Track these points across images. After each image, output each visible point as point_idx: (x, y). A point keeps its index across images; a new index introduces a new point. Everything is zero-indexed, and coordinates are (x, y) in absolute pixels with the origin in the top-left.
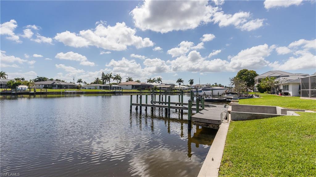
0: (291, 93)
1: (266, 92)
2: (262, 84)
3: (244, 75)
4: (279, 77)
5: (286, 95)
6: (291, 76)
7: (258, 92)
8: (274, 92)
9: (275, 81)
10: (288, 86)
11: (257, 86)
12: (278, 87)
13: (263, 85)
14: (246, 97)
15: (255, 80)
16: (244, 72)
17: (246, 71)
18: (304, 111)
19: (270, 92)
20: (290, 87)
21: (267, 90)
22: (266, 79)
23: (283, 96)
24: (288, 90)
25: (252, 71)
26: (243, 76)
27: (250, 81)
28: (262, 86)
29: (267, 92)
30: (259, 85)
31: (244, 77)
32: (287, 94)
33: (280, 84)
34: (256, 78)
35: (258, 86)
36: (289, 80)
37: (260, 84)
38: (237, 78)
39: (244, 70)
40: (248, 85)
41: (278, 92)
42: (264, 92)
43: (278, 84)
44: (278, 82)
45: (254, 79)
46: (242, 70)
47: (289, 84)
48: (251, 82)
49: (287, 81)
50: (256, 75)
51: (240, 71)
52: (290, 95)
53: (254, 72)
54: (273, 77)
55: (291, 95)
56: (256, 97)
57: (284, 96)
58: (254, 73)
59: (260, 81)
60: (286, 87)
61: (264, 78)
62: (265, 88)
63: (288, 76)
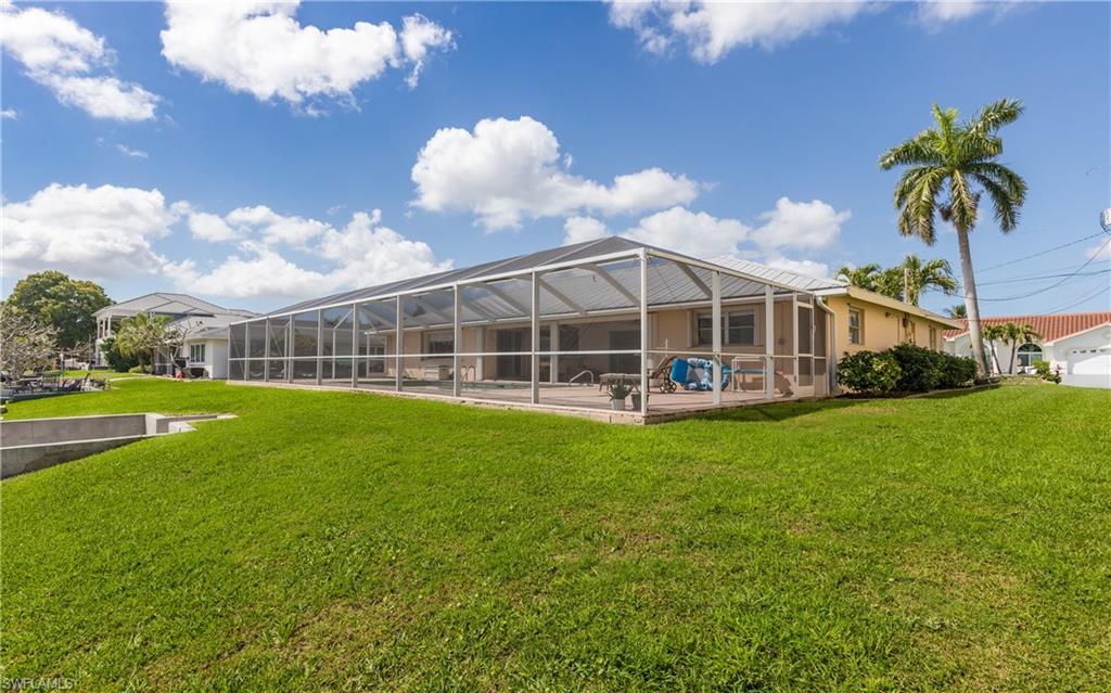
0: (209, 368)
1: (136, 369)
2: (124, 340)
3: (48, 296)
4: (184, 316)
5: (197, 377)
6: (218, 317)
7: (106, 368)
8: (165, 368)
9: (171, 328)
10: (203, 346)
11: (102, 346)
12: (174, 349)
13: (128, 340)
14: (50, 389)
15: (98, 322)
16: (48, 286)
17: (58, 280)
18: (215, 417)
19: (148, 368)
20: (210, 351)
21: (140, 361)
22: (139, 319)
23: (189, 380)
24: (203, 360)
25: (88, 285)
26: (44, 300)
27: (75, 325)
28: (121, 346)
29: (139, 367)
30: (113, 341)
31: (48, 307)
32: (198, 373)
33: (179, 340)
34: (104, 315)
35: (107, 347)
36: (210, 328)
37: (115, 337)
38: (15, 309)
39: (49, 275)
40: (65, 342)
41: (174, 367)
42: (132, 369)
43: (174, 341)
44: (174, 334)
45: (95, 318)
46: (41, 273)
47: (206, 340)
48: (82, 329)
49: (203, 330)
50: (104, 303)
51: (30, 277)
52: (207, 375)
53: (95, 287)
54: (163, 317)
55: (211, 376)
56: (93, 389)
57: (191, 378)
58: (96, 295)
59: (116, 325)
60: (198, 350)
61: (129, 315)
62: (132, 355)
63: (211, 316)
